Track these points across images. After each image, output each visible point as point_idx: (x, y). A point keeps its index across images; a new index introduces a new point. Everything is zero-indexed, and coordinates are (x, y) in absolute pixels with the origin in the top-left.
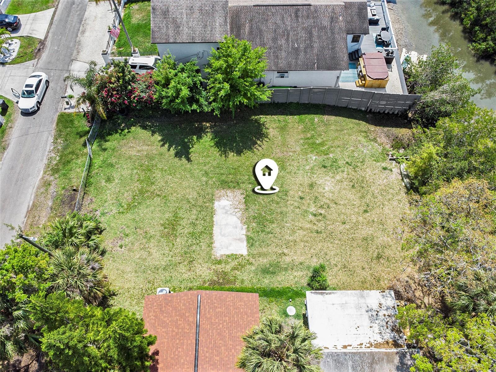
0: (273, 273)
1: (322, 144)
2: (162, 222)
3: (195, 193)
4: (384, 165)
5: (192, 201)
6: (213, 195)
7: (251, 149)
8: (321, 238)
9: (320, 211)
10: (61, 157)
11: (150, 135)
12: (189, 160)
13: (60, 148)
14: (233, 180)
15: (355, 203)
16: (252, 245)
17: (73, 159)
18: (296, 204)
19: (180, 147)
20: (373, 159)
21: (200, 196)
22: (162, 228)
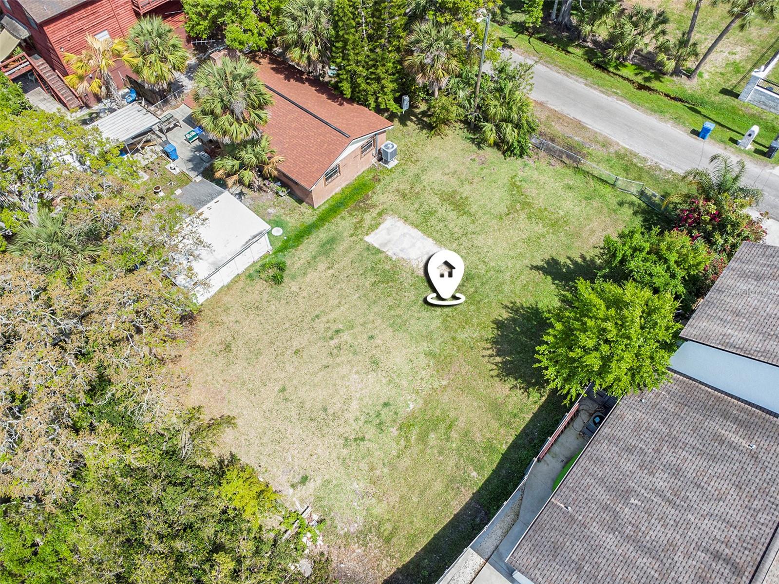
0: (323, 246)
2: (470, 199)
3: (480, 245)
5: (473, 236)
7: (494, 343)
8: (307, 314)
9: (336, 341)
10: (641, 169)
13: (657, 173)
15: (305, 389)
16: (368, 249)
17: (627, 174)
18: (370, 326)
19: (564, 270)
21: (472, 246)
22: (464, 196)
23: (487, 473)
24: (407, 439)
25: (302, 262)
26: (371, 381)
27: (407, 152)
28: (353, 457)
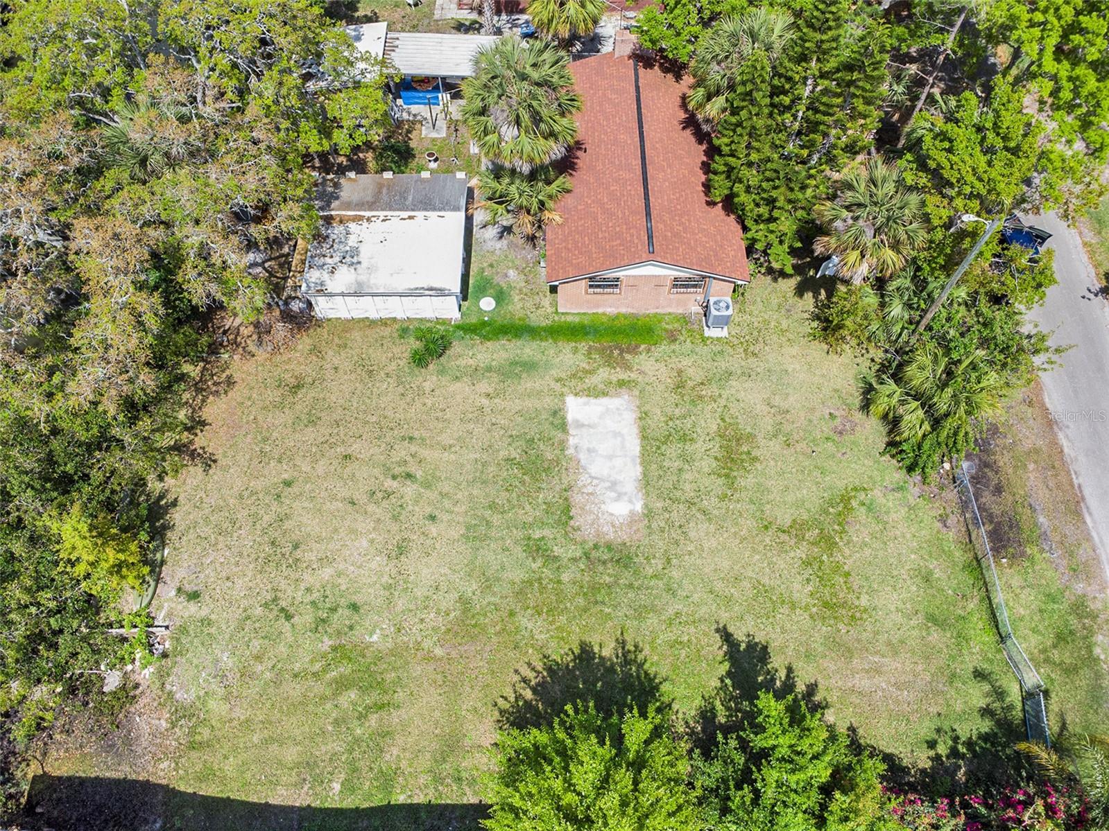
0: (514, 363)
1: (341, 685)
2: (758, 465)
3: (692, 534)
4: (193, 608)
5: (698, 515)
6: (650, 527)
7: (549, 669)
8: (405, 426)
9: (395, 484)
10: (1093, 658)
11: (861, 732)
12: (727, 636)
14: (601, 568)
15: (306, 504)
16: (555, 413)
17: (1055, 646)
18: (447, 504)
19: (760, 679)
20: (213, 630)
21: (680, 527)
22: (754, 453)
23: (349, 803)
24: (326, 669)
25: (471, 362)
26: (373, 565)
27: (755, 333)
28: (257, 625)
